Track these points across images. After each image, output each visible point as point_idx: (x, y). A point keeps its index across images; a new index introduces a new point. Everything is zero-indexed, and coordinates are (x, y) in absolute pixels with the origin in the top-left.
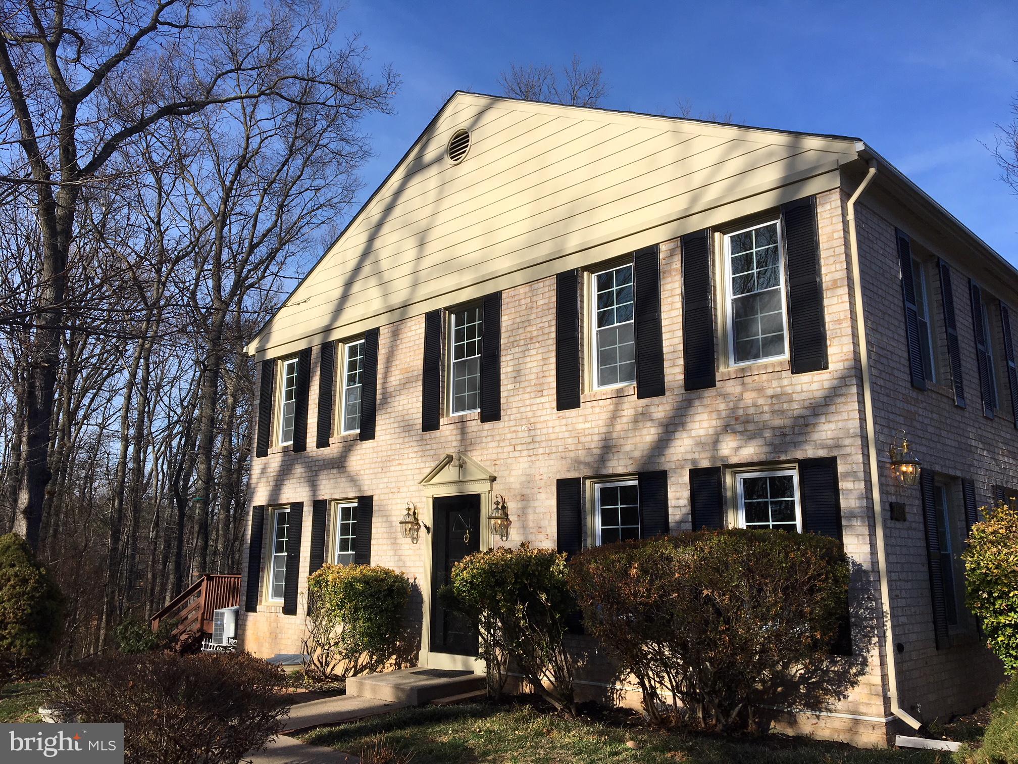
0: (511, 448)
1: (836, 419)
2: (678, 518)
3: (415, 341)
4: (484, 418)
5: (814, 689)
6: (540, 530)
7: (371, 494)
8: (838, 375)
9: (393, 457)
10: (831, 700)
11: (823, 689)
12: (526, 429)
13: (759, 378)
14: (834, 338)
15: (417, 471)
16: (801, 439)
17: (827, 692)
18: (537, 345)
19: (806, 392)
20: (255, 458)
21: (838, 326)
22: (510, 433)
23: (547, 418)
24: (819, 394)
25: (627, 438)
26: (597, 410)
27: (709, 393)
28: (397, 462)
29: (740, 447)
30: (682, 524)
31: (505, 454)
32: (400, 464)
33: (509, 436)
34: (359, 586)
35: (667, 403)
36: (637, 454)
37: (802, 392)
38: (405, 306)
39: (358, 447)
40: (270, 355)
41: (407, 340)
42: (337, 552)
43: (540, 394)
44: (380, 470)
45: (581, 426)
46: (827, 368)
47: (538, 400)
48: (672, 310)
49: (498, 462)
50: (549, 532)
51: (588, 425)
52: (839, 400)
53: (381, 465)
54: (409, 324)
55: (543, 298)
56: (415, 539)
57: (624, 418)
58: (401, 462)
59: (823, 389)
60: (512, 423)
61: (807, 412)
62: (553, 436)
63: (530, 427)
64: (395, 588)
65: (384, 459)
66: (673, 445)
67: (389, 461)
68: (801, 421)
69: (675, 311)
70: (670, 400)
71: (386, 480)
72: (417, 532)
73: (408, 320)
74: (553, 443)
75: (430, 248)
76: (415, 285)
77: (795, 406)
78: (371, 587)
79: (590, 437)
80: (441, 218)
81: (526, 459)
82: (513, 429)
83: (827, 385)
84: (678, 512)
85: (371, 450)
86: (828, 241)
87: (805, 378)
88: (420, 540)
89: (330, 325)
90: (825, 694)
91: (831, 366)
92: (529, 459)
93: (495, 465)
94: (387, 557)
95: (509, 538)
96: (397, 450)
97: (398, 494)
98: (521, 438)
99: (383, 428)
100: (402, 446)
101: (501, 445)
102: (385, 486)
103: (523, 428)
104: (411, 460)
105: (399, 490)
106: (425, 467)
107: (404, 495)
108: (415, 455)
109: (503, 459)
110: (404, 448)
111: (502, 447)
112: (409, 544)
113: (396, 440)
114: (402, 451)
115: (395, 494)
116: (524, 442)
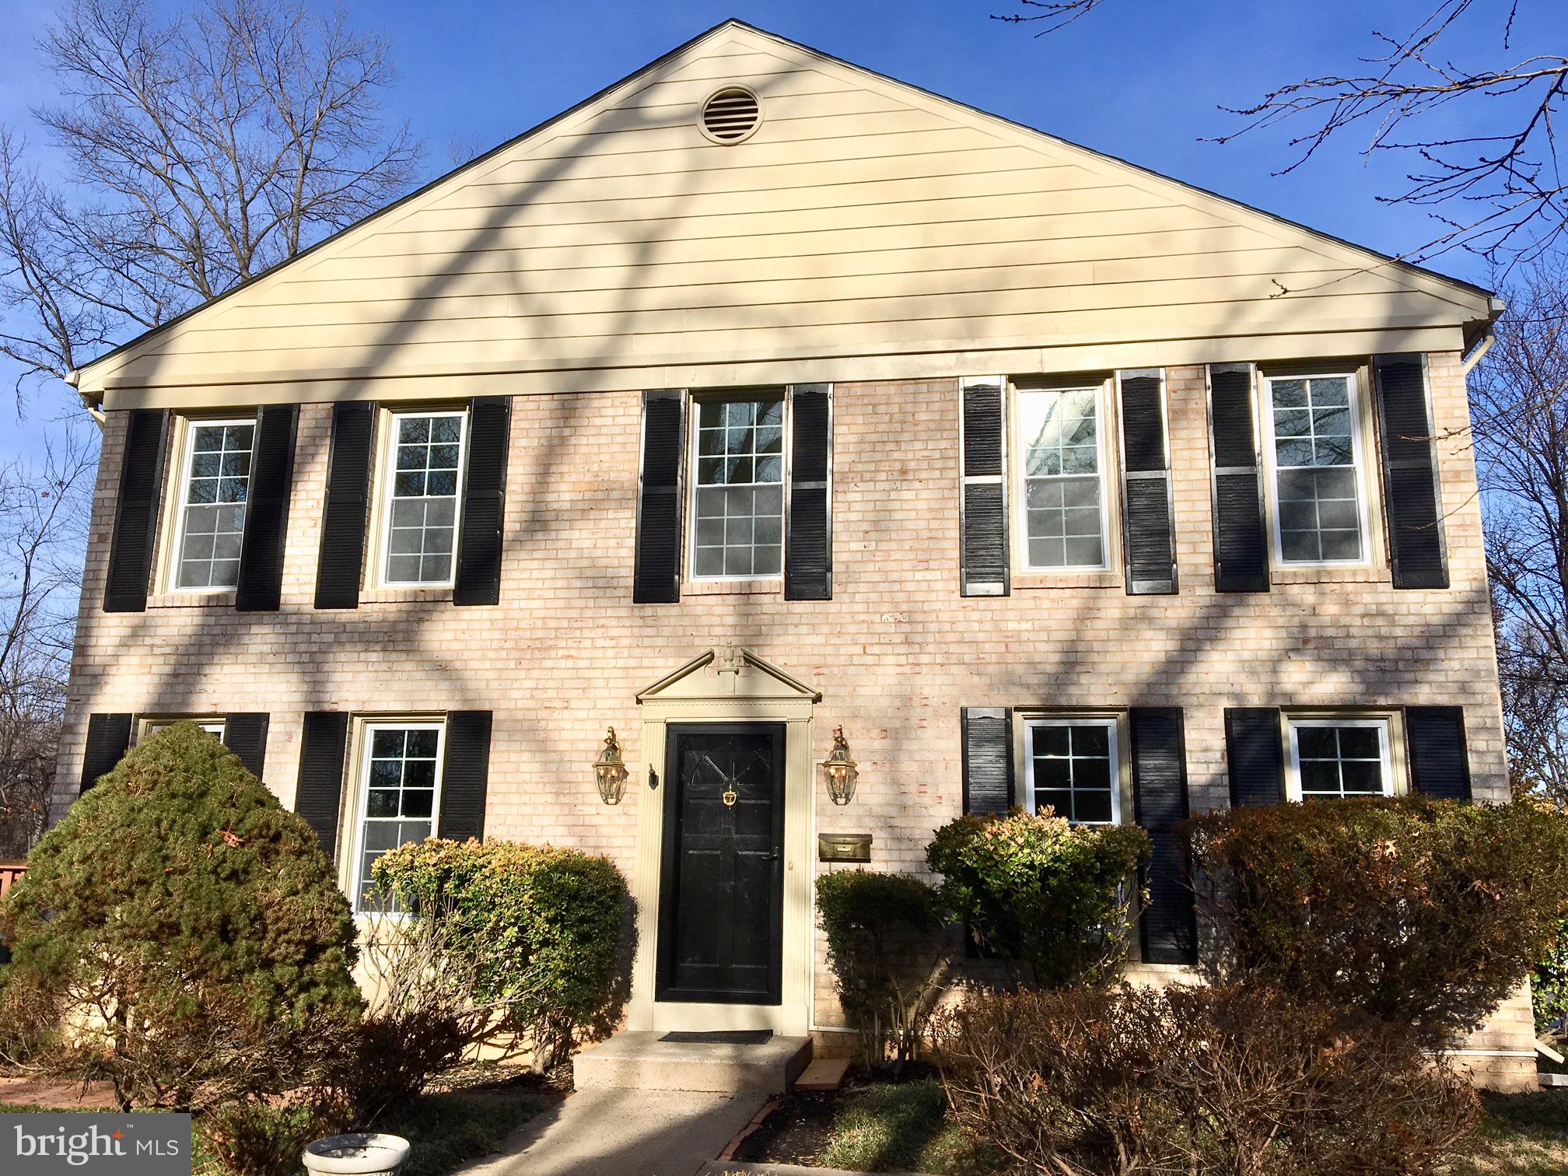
0: (858, 650)
1: (1460, 655)
2: (1203, 779)
3: (613, 435)
4: (793, 592)
5: (1431, 1020)
6: (923, 789)
7: (487, 708)
8: (1463, 597)
9: (550, 643)
10: (1459, 1033)
11: (1447, 1019)
12: (891, 620)
13: (1342, 588)
14: (1456, 548)
15: (619, 673)
16: (1409, 676)
17: (1453, 1022)
18: (917, 485)
19: (1416, 615)
20: (100, 612)
21: (1462, 533)
22: (855, 622)
23: (940, 605)
24: (1436, 620)
25: (1106, 652)
26: (1045, 604)
27: (1259, 600)
28: (561, 653)
29: (1312, 683)
30: (1211, 789)
31: (842, 658)
32: (571, 657)
33: (852, 629)
35: (1183, 606)
36: (1130, 677)
37: (1409, 614)
38: (595, 368)
39: (447, 615)
40: (160, 400)
41: (593, 431)
42: (362, 817)
43: (924, 565)
44: (512, 664)
45: (1012, 626)
46: (1447, 587)
47: (919, 576)
48: (1191, 469)
49: (824, 670)
50: (942, 791)
51: (1024, 626)
52: (1465, 631)
53: (514, 654)
54: (596, 403)
55: (927, 411)
56: (612, 797)
57: (1099, 621)
58: (573, 652)
59: (1442, 614)
60: (859, 608)
61: (1415, 642)
62: (951, 637)
63: (899, 617)
65: (523, 644)
66: (1194, 669)
67: (539, 649)
68: (1408, 654)
69: (1198, 472)
70: (1187, 603)
71: (529, 684)
72: (619, 783)
73: (594, 395)
74: (953, 648)
75: (661, 276)
76: (620, 334)
77: (1399, 632)
79: (1031, 645)
80: (687, 229)
81: (891, 670)
82: (862, 617)
83: (1447, 609)
84: (1202, 769)
85: (488, 625)
86: (1444, 418)
87: (1414, 596)
88: (625, 799)
89: (369, 368)
90: (1450, 1025)
91: (1454, 585)
92: (899, 670)
93: (819, 674)
94: (534, 829)
95: (853, 800)
96: (563, 631)
97: (566, 711)
98: (880, 634)
99: (522, 586)
100: (575, 625)
101: (832, 642)
102: (528, 696)
103: (884, 617)
104: (601, 651)
105: (566, 705)
106: (641, 668)
107: (582, 714)
108: (613, 643)
109: (838, 666)
110: (581, 629)
111: (835, 645)
112: (597, 805)
113: (559, 611)
114: (577, 634)
115: (557, 712)
116: (887, 640)
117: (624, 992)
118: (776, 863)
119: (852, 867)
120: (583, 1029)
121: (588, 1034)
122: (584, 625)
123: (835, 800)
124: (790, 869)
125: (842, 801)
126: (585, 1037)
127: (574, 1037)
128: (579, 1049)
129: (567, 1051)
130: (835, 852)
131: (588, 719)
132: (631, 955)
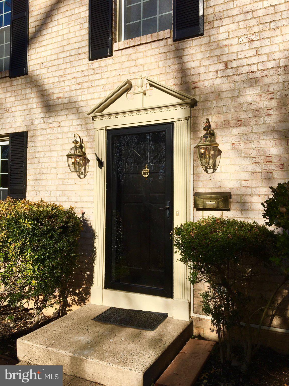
6: (269, 159)
7: (25, 130)
9: (51, 91)
12: (246, 40)
28: (56, 96)
31: (211, 74)
32: (61, 97)
33: (217, 52)
34: (28, 224)
44: (35, 106)
53: (35, 100)
56: (82, 174)
58: (61, 95)
63: (252, 37)
64: (69, 225)
65: (39, 94)
67: (46, 96)
71: (42, 115)
72: (85, 166)
78: (42, 224)
88: (88, 175)
94: (46, 192)
95: (218, 170)
96: (56, 84)
97: (59, 128)
98: (237, 52)
99: (38, 62)
100: (62, 79)
101: (204, 64)
102: (42, 122)
103: (240, 40)
104: (74, 92)
105: (59, 125)
106: (94, 99)
107: (66, 129)
108: (80, 86)
109: (208, 80)
110: (64, 81)
111: (206, 66)
112: (75, 179)
113: (54, 73)
114: (63, 84)
115: (55, 129)
116: (243, 56)
117: (90, 281)
118: (168, 211)
119: (216, 214)
120: (72, 298)
121: (75, 300)
122: (65, 78)
123: (206, 171)
124: (177, 215)
125: (210, 171)
126: (74, 302)
127: (69, 301)
128: (71, 308)
129: (66, 308)
130: (204, 205)
131: (69, 132)
132: (92, 261)
